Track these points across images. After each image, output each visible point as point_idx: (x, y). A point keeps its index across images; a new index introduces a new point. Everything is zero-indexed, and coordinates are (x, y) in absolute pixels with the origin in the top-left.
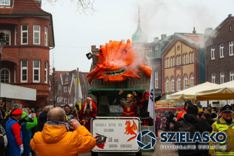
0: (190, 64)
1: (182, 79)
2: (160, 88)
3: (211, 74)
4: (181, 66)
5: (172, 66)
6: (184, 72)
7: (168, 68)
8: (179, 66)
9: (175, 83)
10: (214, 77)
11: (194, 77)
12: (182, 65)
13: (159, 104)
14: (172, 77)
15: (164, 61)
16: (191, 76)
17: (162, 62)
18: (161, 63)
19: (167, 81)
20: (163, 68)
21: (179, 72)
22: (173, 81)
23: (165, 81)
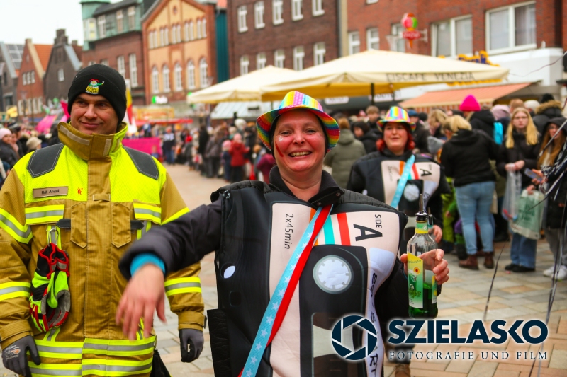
0: (197, 40)
1: (184, 66)
2: (141, 85)
3: (240, 56)
4: (181, 45)
5: (163, 44)
6: (187, 55)
7: (154, 49)
8: (177, 44)
9: (171, 76)
10: (245, 63)
11: (207, 63)
12: (183, 42)
13: (148, 115)
14: (163, 65)
15: (147, 34)
16: (202, 61)
17: (144, 36)
18: (141, 39)
19: (155, 73)
20: (145, 50)
21: (176, 55)
22: (166, 71)
23: (150, 72)
